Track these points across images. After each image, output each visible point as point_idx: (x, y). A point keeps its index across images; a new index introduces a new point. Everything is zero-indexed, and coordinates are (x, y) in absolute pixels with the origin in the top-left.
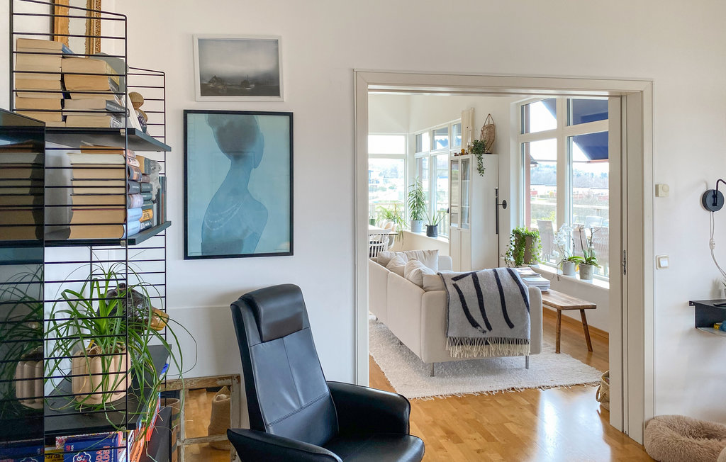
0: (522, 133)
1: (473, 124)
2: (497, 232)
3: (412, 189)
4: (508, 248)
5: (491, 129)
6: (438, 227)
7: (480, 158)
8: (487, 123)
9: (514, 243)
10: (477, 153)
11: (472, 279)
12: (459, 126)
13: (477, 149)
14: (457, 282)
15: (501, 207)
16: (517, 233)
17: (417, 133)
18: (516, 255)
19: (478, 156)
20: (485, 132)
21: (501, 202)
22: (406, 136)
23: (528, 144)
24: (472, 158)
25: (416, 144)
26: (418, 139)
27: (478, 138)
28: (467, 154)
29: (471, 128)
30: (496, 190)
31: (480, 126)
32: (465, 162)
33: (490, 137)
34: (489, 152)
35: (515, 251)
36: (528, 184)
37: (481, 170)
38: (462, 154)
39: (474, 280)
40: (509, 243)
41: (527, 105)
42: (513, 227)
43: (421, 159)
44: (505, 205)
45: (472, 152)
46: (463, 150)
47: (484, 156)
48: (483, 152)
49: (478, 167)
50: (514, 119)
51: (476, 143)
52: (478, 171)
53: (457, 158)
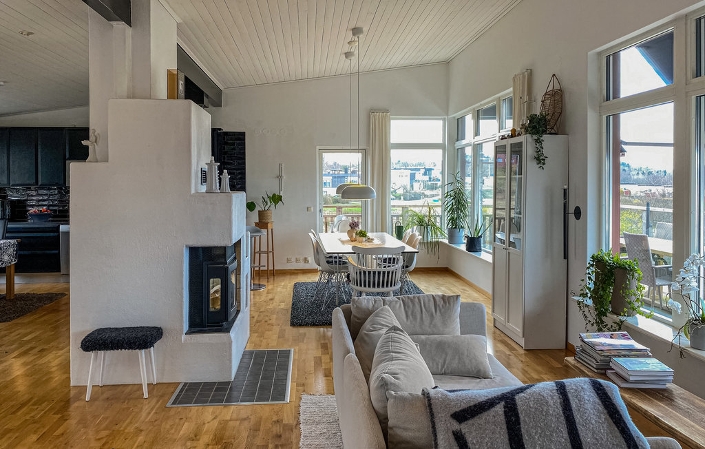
0: (608, 99)
1: (530, 92)
2: (566, 256)
3: (451, 188)
4: (583, 284)
5: (557, 97)
6: (482, 239)
7: (538, 141)
8: (550, 88)
9: (593, 278)
10: (533, 133)
11: (502, 419)
12: (511, 100)
13: (534, 127)
14: (465, 428)
15: (572, 217)
16: (598, 261)
17: (458, 115)
18: (598, 297)
19: (535, 137)
20: (548, 102)
21: (572, 209)
22: (444, 120)
23: (616, 117)
24: (526, 140)
25: (457, 130)
26: (460, 122)
27: (537, 110)
28: (519, 135)
29: (526, 98)
30: (565, 190)
31: (539, 94)
32: (517, 150)
33: (554, 108)
34: (553, 131)
35: (595, 291)
36: (617, 181)
37: (540, 159)
38: (512, 136)
39: (508, 423)
40: (585, 279)
41: (616, 56)
42: (591, 251)
43: (463, 149)
44: (578, 213)
45: (527, 131)
46: (514, 131)
47: (545, 137)
48: (544, 132)
49: (535, 154)
50: (593, 79)
51: (532, 118)
52: (535, 162)
53: (504, 142)
